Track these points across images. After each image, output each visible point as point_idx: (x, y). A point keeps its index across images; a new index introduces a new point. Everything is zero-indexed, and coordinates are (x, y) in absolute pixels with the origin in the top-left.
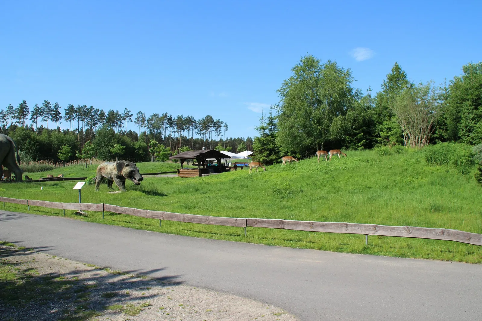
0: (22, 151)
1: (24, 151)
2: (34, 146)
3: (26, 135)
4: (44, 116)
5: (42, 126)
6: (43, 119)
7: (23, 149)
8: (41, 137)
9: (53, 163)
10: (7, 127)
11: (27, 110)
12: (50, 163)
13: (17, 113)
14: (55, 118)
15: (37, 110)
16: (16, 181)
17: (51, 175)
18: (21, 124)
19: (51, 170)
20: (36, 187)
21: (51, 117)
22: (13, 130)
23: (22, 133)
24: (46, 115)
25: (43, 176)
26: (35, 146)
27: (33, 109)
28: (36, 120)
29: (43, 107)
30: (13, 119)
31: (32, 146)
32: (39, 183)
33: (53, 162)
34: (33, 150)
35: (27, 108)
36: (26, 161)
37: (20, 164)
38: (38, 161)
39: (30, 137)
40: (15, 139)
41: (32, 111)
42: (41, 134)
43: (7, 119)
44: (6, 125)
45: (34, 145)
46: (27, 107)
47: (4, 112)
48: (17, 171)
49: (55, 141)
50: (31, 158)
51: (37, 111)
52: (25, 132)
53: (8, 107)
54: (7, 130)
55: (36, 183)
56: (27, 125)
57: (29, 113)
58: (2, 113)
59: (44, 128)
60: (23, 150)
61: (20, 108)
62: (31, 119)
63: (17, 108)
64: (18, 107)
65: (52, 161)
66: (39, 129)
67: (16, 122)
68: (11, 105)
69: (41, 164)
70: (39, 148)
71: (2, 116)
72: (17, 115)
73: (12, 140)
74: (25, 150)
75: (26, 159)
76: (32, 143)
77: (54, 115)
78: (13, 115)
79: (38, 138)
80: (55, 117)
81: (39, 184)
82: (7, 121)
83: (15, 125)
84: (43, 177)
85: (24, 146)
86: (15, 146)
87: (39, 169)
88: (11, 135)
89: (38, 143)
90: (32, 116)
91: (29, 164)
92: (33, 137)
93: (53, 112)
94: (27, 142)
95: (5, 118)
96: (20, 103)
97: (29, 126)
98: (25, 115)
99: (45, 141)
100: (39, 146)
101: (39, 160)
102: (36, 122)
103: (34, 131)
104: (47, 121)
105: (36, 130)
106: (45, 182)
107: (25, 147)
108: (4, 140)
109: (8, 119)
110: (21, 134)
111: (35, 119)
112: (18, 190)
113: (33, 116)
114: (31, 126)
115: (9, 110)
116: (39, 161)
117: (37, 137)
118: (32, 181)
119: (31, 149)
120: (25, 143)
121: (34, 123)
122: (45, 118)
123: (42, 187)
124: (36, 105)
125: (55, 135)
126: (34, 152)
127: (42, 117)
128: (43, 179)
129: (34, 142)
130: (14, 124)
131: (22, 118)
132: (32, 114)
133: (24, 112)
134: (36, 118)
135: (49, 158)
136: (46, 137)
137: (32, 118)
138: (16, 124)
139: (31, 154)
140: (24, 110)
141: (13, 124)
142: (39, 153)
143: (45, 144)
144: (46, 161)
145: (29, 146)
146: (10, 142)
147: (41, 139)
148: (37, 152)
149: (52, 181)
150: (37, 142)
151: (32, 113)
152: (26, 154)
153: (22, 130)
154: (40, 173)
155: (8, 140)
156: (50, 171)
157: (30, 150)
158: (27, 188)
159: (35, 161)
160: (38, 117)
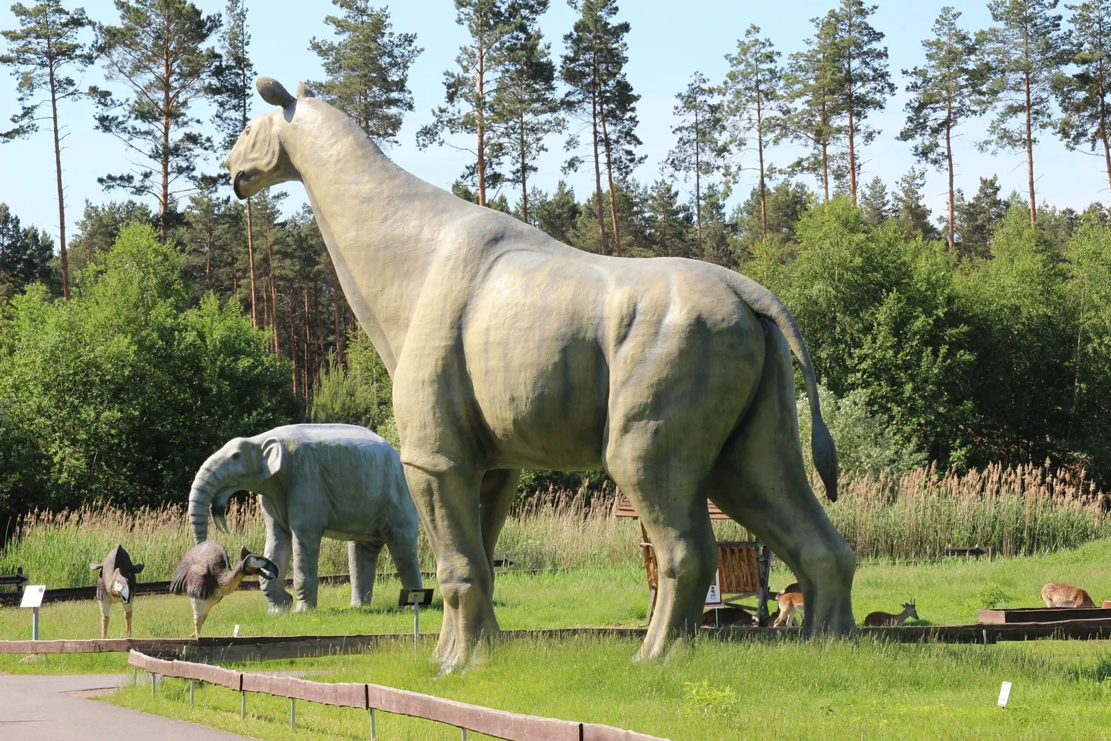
0: (839, 389)
1: (861, 395)
2: (935, 353)
3: (870, 263)
4: (1000, 107)
5: (990, 187)
6: (993, 129)
7: (851, 379)
8: (987, 274)
9: (1086, 491)
10: (731, 208)
11: (876, 63)
12: (1058, 488)
13: (800, 95)
14: (1093, 117)
15: (953, 56)
16: (805, 631)
17: (1070, 588)
18: (831, 179)
19: (1067, 542)
20: (957, 685)
21: (1056, 110)
22: (775, 228)
23: (844, 251)
24: (1021, 98)
25: (1008, 592)
26: (943, 350)
27: (924, 51)
28: (942, 142)
29: (994, 31)
30: (776, 142)
31: (918, 354)
32: (977, 647)
33: (1087, 477)
34: (926, 381)
35: (877, 46)
36: (876, 471)
37: (832, 495)
38: (961, 473)
39: (898, 278)
40: (794, 297)
41: (916, 72)
42: (987, 255)
43: (732, 147)
44: (726, 195)
45: (932, 339)
46: (879, 36)
47: (711, 91)
48: (815, 551)
49: (1097, 308)
50: (912, 446)
51: (955, 67)
52: (862, 236)
53: (735, 52)
54: (734, 227)
55: (956, 647)
56: (876, 184)
57: (892, 87)
58: (700, 98)
59: (1007, 205)
60: (853, 386)
61: (823, 48)
62: (905, 136)
63: (805, 49)
64: (809, 42)
65: (1074, 475)
66: (971, 212)
67: (799, 163)
68: (757, 30)
69: (988, 493)
70: (971, 363)
71: (695, 127)
72: (799, 105)
73: (774, 311)
74: (866, 385)
75: (870, 453)
76: (918, 324)
77: (1082, 95)
78: (771, 110)
79: (960, 283)
80: (1088, 102)
81: (985, 661)
82: (734, 158)
83: (786, 184)
84: (1007, 599)
85: (857, 352)
86: (799, 355)
87: (971, 541)
88: (761, 266)
89: (964, 328)
90: (918, 110)
91: (893, 494)
92: (928, 281)
93: (1071, 70)
94: (881, 317)
95: (722, 138)
96: (823, 15)
97: (893, 190)
98: (858, 105)
99: (1016, 310)
100: (971, 350)
101: (977, 461)
102: (949, 157)
103: (929, 231)
104: (1029, 142)
105: (941, 219)
106: (1028, 647)
107: (862, 359)
108: (723, 310)
109: (742, 143)
110: (836, 259)
111: (935, 131)
112: (823, 701)
113: (922, 106)
114: (911, 192)
115: (746, 76)
116: (973, 471)
117: (957, 277)
118: (927, 631)
119: (912, 378)
120: (868, 329)
121: (930, 167)
122: (1017, 123)
123: (1006, 687)
124: (947, 18)
125: (1097, 255)
126: (936, 396)
127: (992, 115)
128: (1010, 615)
129: (929, 314)
130: (780, 179)
131: (839, 130)
132: (913, 95)
133: (850, 79)
134: (947, 124)
135: (1052, 447)
136: (1025, 274)
137: (916, 125)
138: (794, 181)
139: (913, 411)
140: (855, 64)
141: (771, 185)
142: (969, 404)
143: (1022, 335)
144: (1031, 474)
145: (898, 348)
146: (764, 320)
147: (989, 290)
148: (956, 401)
149: (1084, 638)
150: (953, 319)
151: (915, 87)
152: (873, 414)
153: (845, 223)
154: (984, 565)
155: (745, 305)
156: (1064, 553)
157: (901, 385)
158: (891, 685)
159: (942, 468)
160: (960, 112)
